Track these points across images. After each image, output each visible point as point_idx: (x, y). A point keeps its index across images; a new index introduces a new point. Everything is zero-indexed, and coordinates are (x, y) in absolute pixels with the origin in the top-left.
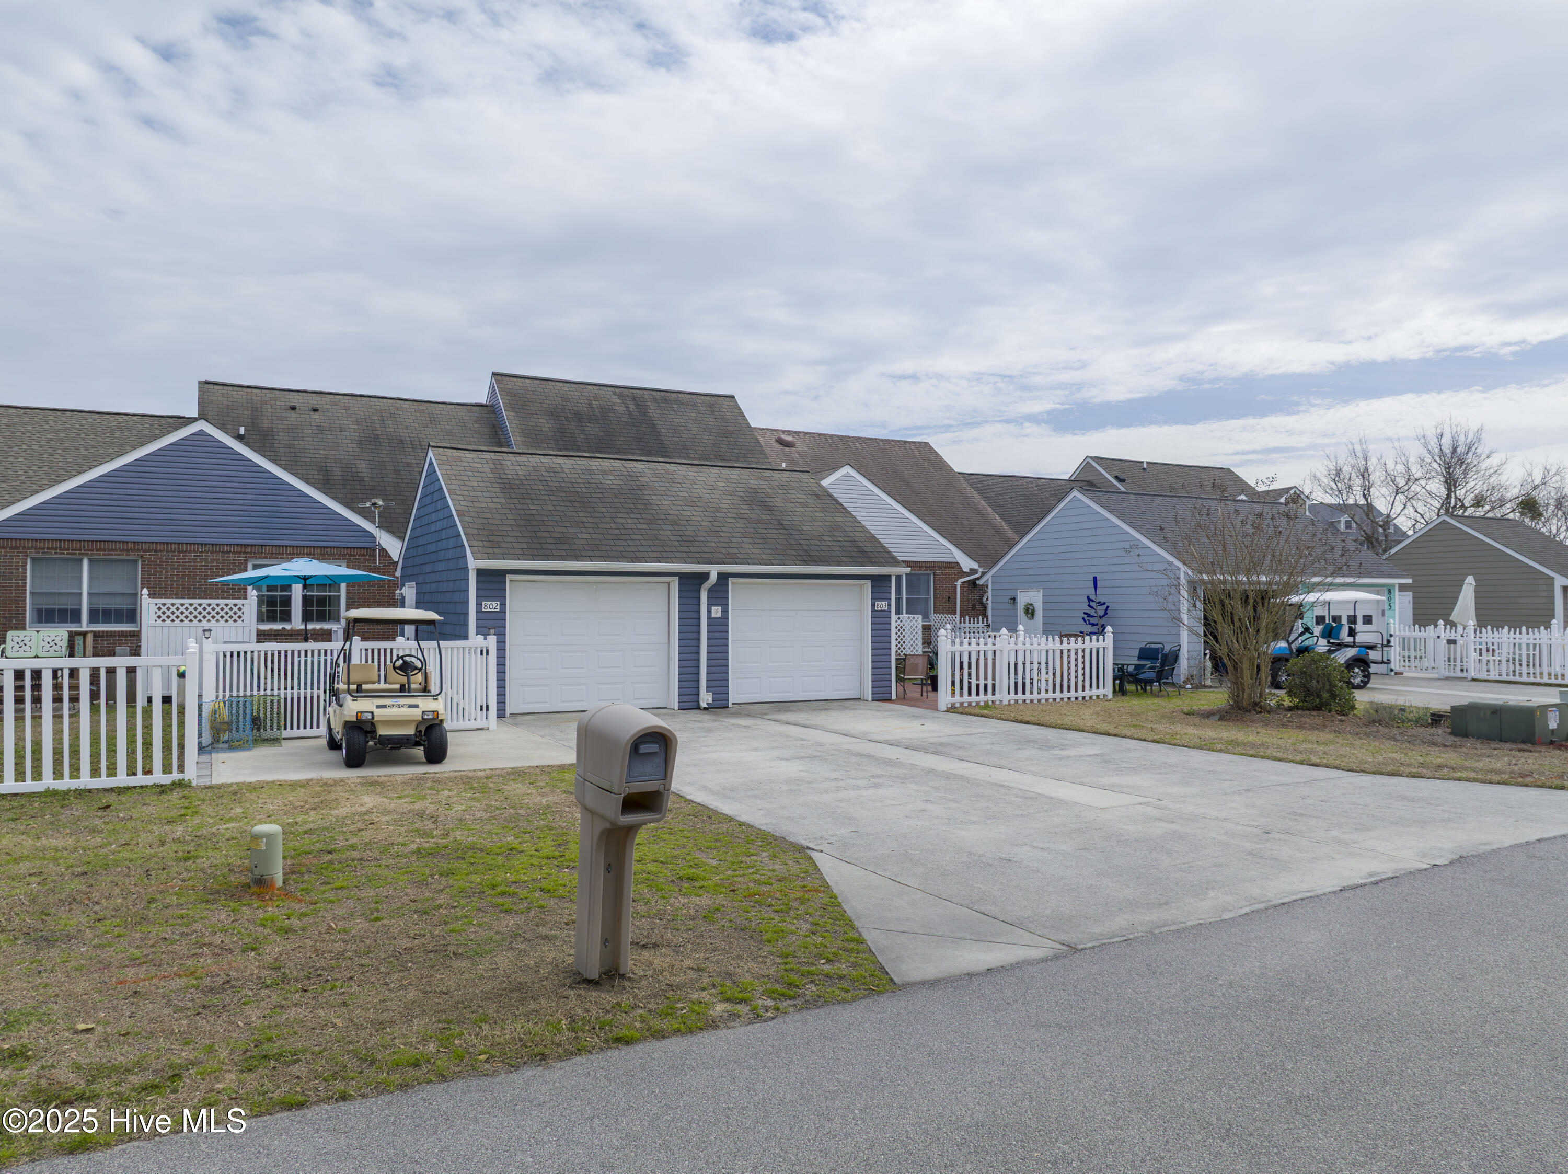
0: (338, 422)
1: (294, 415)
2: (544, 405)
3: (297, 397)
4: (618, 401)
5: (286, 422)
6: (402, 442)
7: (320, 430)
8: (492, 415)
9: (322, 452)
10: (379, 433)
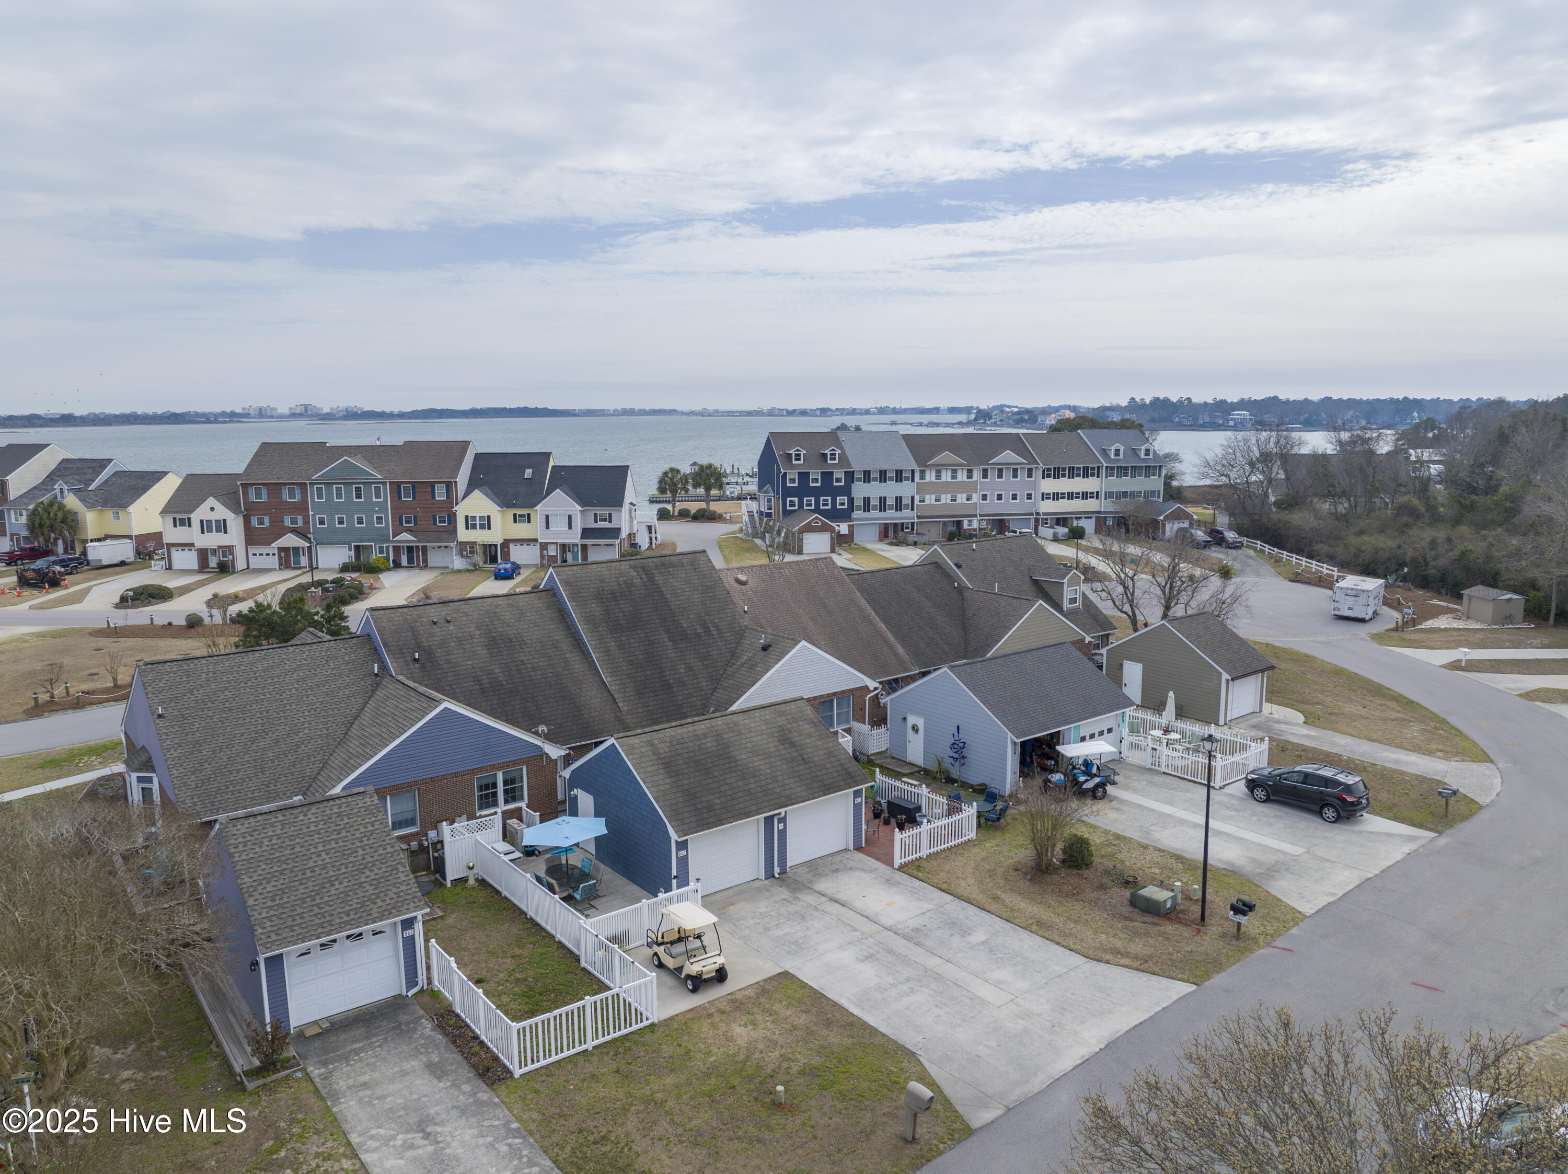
0: (467, 630)
1: (438, 630)
2: (591, 590)
3: (433, 610)
4: (635, 574)
5: (436, 638)
6: (510, 640)
7: (460, 641)
8: (555, 599)
9: (469, 663)
10: (494, 634)
